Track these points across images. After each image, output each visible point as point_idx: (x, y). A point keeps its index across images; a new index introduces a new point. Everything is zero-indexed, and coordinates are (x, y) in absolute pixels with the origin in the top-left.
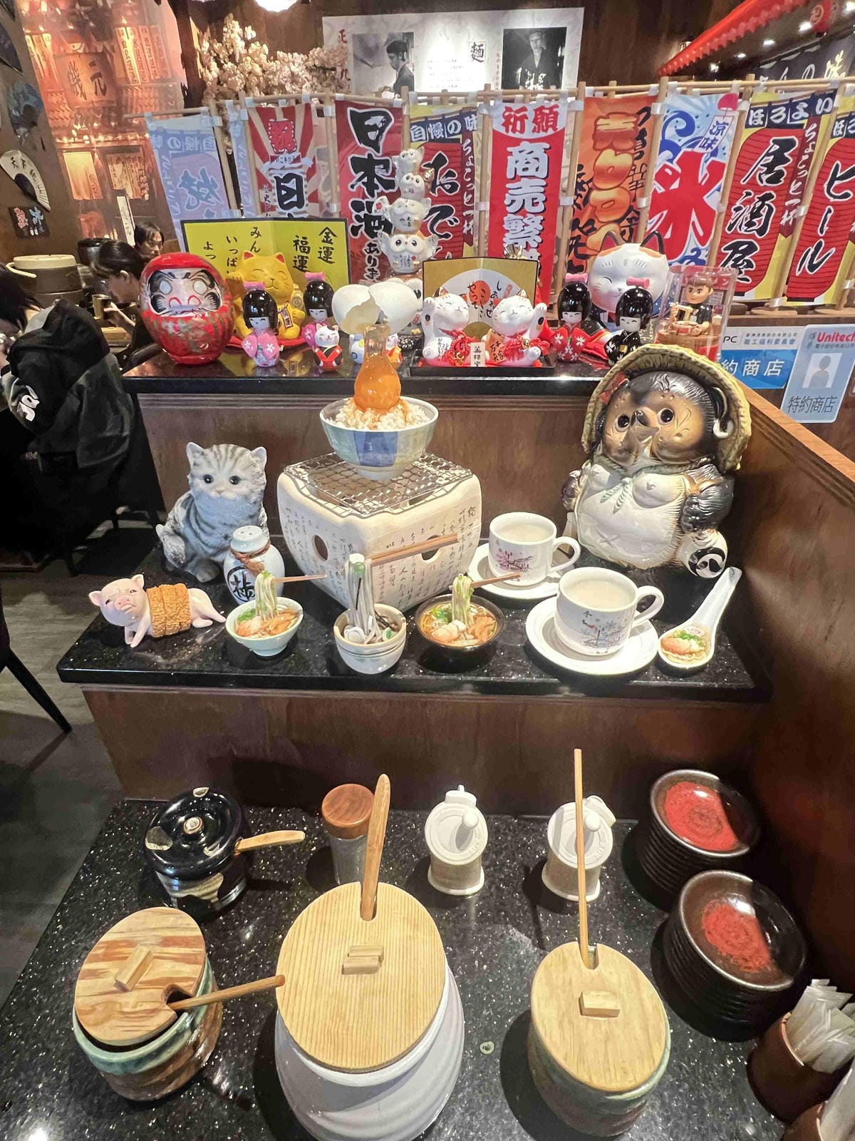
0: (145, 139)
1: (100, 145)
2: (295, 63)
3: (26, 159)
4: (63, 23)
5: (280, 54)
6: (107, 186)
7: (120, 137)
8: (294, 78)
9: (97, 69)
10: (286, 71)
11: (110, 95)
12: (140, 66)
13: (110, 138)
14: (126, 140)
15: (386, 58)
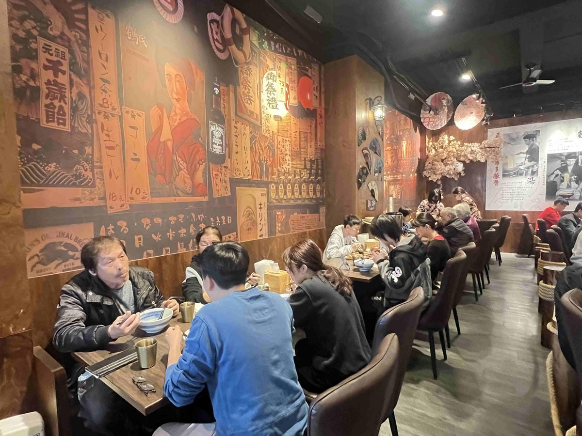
0: (403, 177)
1: (389, 179)
2: (475, 146)
3: (376, 184)
4: (387, 141)
5: (466, 144)
6: (388, 193)
7: (395, 176)
8: (472, 152)
9: (393, 154)
10: (469, 150)
11: (396, 162)
12: (406, 153)
13: (392, 177)
14: (397, 177)
15: (523, 141)
